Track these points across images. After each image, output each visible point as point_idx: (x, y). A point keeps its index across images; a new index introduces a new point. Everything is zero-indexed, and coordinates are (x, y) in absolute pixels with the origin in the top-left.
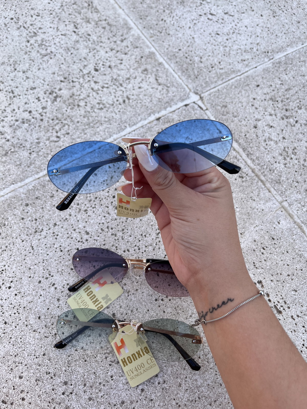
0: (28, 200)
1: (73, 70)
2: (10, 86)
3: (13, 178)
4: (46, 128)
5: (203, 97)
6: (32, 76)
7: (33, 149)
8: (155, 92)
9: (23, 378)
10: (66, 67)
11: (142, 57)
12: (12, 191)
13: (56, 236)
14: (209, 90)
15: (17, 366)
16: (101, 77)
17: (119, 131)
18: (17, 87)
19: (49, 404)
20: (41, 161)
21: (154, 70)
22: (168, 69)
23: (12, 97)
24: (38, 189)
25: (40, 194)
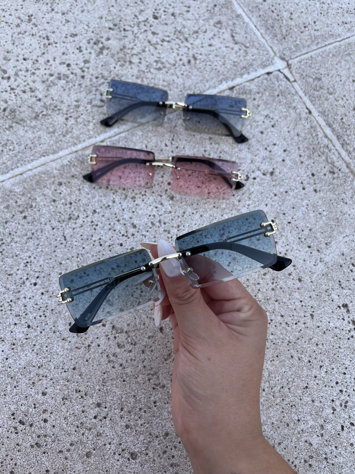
0: (62, 178)
1: (125, 15)
2: (45, 30)
3: (44, 148)
4: (88, 88)
5: (291, 65)
6: (73, 19)
7: (70, 113)
8: (230, 52)
9: (48, 395)
10: (117, 10)
11: (215, 6)
12: (43, 165)
13: (94, 226)
14: (300, 56)
15: (40, 380)
16: (161, 27)
18: (53, 32)
19: (77, 429)
20: (80, 129)
21: (231, 23)
22: (248, 24)
23: (47, 44)
24: (74, 165)
25: (77, 171)
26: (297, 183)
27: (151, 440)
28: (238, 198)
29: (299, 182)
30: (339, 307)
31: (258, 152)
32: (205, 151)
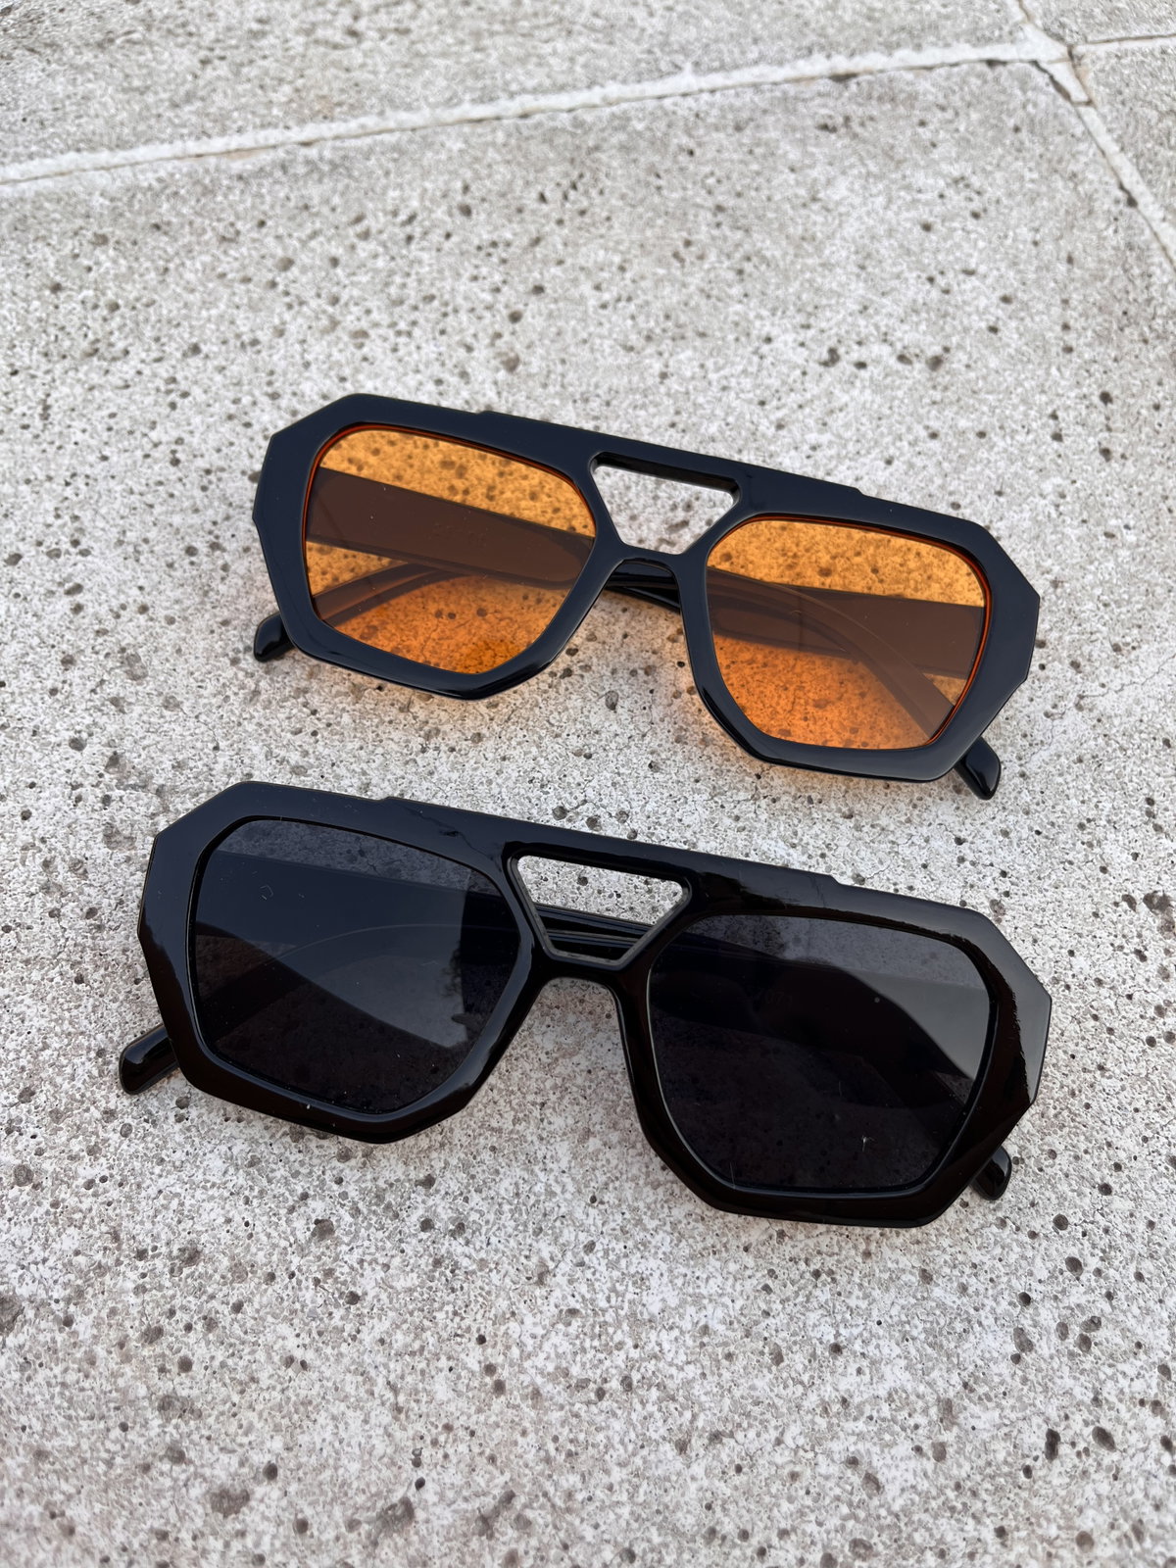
0: (114, 223)
5: (1081, 57)
7: (224, 49)
12: (62, 174)
13: (173, 397)
17: (640, 74)
24: (176, 194)
25: (179, 214)
26: (1033, 413)
27: (111, 1262)
28: (780, 414)
29: (1040, 411)
30: (1130, 900)
31: (895, 283)
32: (688, 243)
